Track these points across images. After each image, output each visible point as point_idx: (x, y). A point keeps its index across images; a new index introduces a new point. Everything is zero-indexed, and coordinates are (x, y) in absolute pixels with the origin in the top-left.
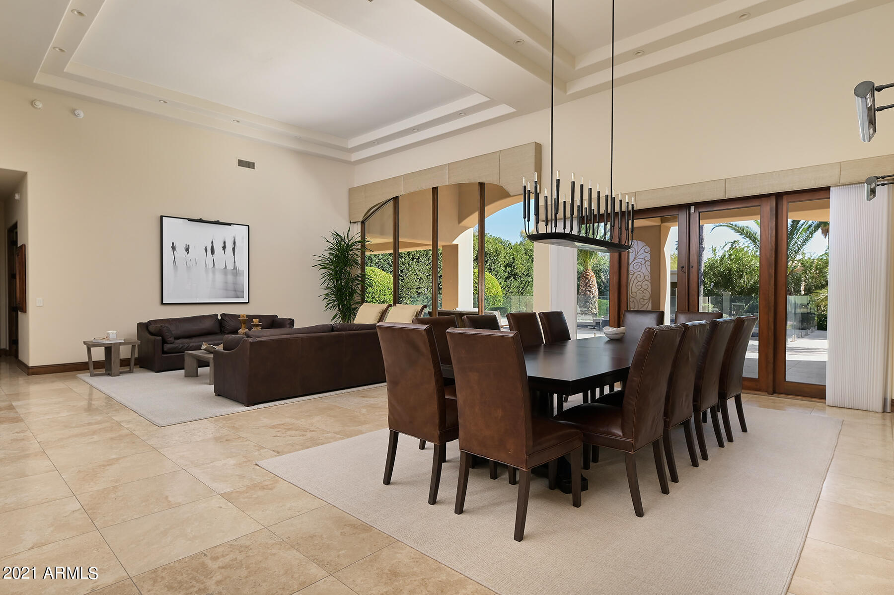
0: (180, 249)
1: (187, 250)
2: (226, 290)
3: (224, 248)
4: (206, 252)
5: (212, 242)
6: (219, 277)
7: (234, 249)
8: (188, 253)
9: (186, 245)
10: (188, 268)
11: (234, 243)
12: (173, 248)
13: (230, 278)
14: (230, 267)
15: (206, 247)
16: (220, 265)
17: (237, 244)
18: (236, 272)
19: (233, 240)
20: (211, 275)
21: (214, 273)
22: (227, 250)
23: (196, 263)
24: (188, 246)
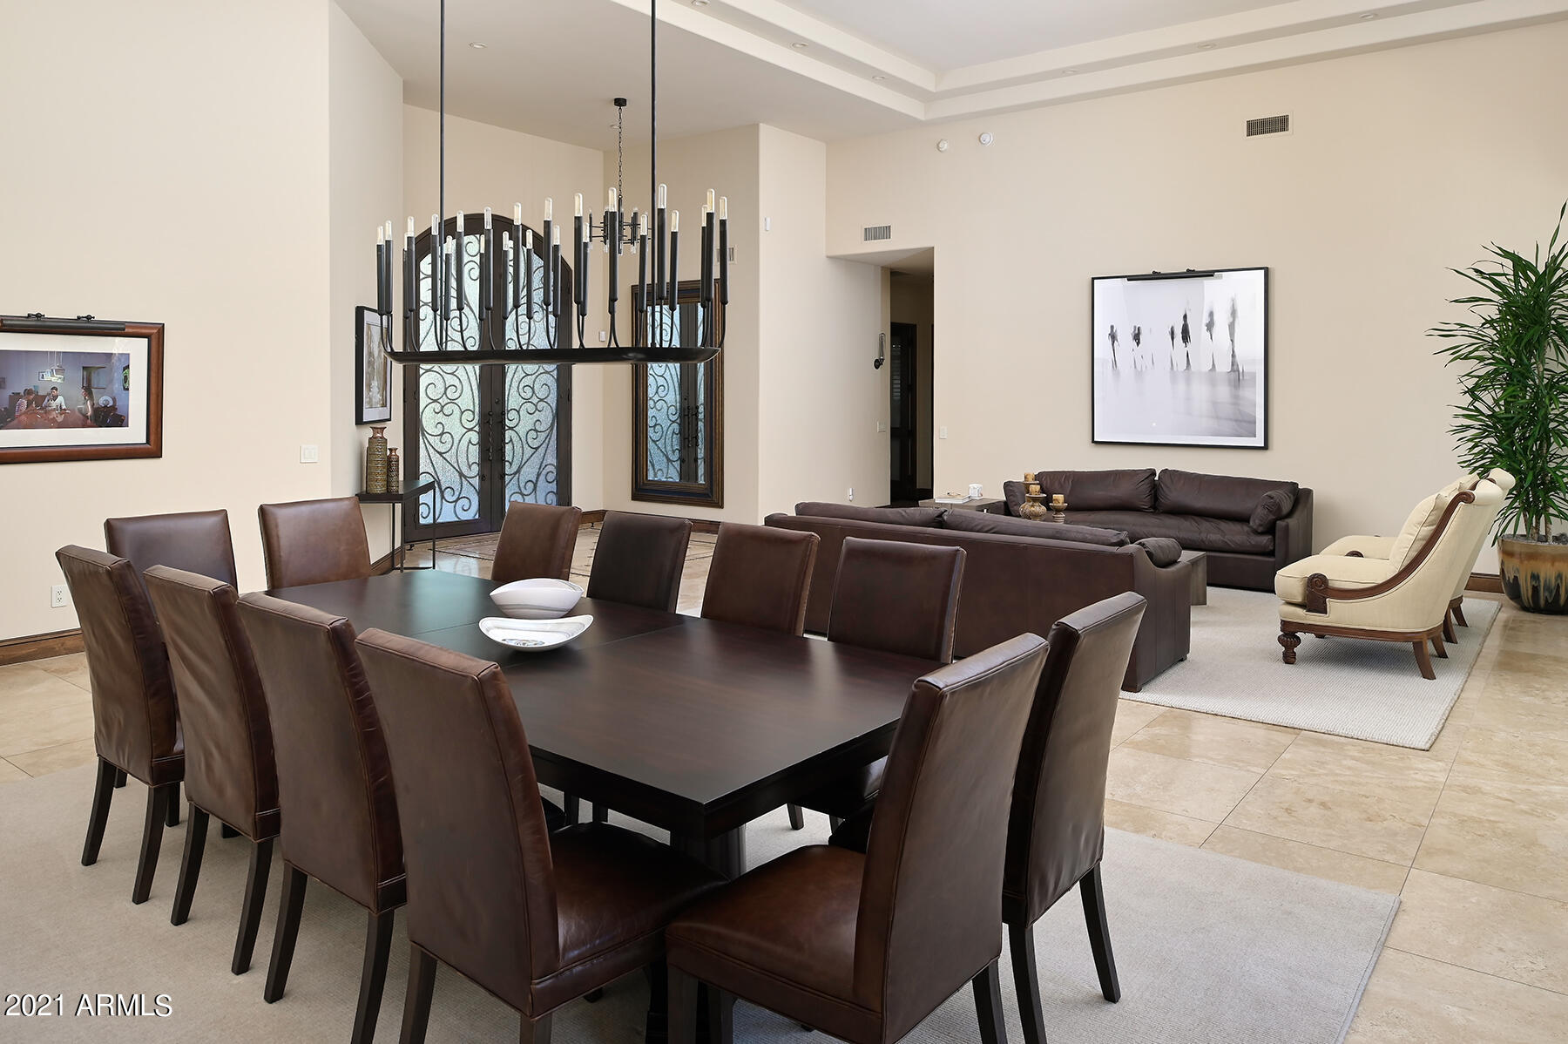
0: (1125, 337)
1: (1137, 337)
2: (1218, 418)
3: (1210, 326)
4: (1173, 339)
5: (1185, 317)
6: (1201, 392)
7: (1232, 326)
8: (1138, 344)
9: (1135, 327)
10: (1139, 374)
11: (1234, 313)
12: (1113, 337)
13: (1224, 392)
14: (1224, 367)
15: (1172, 328)
16: (1201, 364)
17: (1239, 314)
18: (1237, 376)
19: (1229, 306)
20: (1181, 386)
21: (1188, 381)
22: (1216, 330)
23: (1153, 363)
24: (1139, 328)
